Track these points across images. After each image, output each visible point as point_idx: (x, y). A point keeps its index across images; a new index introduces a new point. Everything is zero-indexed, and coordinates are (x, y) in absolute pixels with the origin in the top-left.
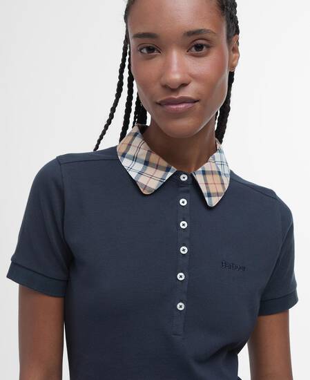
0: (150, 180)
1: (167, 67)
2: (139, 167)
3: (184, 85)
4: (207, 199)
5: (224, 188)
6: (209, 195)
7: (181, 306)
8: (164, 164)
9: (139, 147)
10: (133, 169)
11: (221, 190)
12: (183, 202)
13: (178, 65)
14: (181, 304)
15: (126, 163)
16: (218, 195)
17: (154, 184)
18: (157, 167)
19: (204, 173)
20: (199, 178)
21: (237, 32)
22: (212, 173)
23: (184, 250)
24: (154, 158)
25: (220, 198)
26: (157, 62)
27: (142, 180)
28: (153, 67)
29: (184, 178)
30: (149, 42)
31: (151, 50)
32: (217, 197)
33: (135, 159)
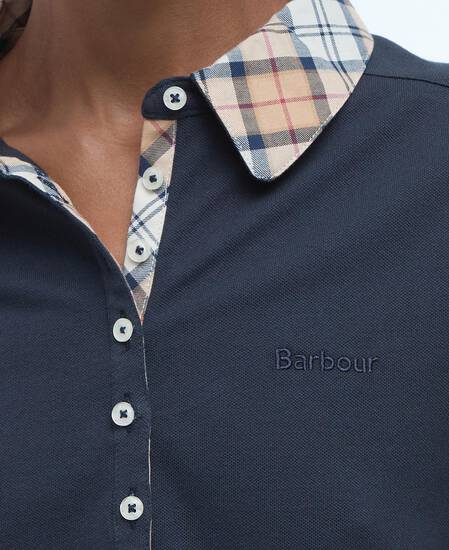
4: (247, 156)
5: (322, 110)
6: (256, 142)
11: (310, 119)
14: (132, 500)
16: (294, 136)
19: (238, 70)
22: (274, 65)
25: (303, 147)
32: (291, 147)
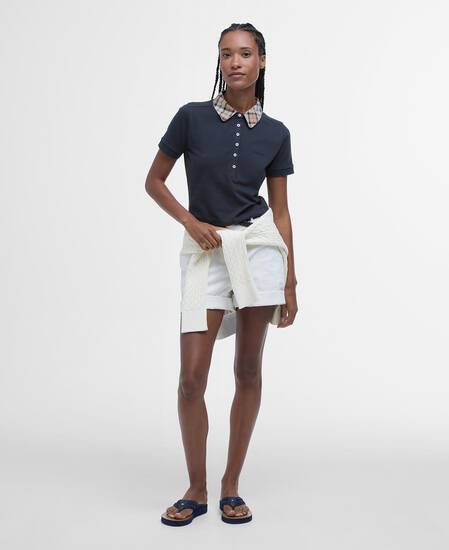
0: (226, 115)
1: (233, 61)
2: (222, 110)
3: (239, 67)
5: (257, 120)
6: (250, 123)
7: (234, 167)
8: (232, 109)
9: (222, 101)
10: (219, 110)
12: (239, 125)
13: (238, 59)
15: (216, 108)
16: (254, 122)
17: (227, 117)
18: (229, 110)
19: (248, 113)
20: (246, 116)
21: (264, 54)
22: (252, 114)
23: (237, 145)
24: (228, 106)
25: (255, 124)
26: (230, 59)
27: (222, 116)
28: (228, 61)
29: (240, 115)
30: (226, 52)
31: (228, 55)
32: (253, 124)
33: (220, 107)
